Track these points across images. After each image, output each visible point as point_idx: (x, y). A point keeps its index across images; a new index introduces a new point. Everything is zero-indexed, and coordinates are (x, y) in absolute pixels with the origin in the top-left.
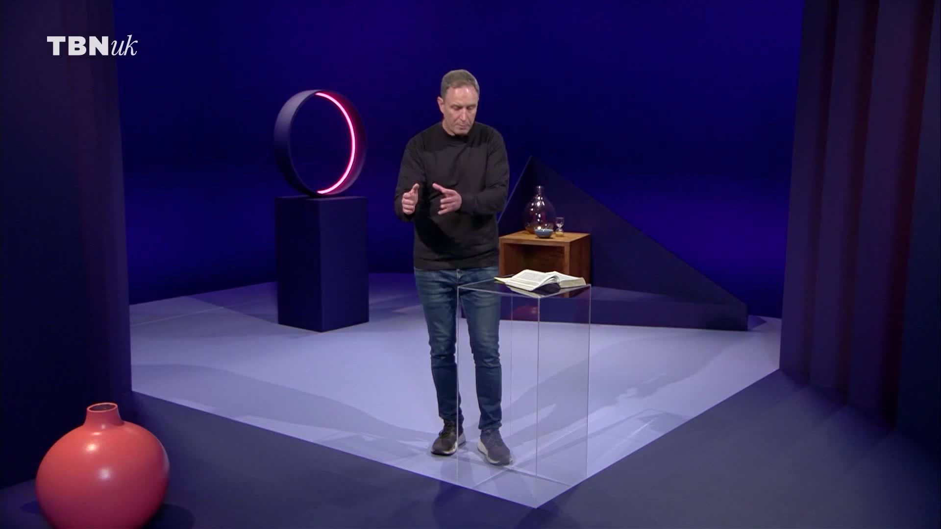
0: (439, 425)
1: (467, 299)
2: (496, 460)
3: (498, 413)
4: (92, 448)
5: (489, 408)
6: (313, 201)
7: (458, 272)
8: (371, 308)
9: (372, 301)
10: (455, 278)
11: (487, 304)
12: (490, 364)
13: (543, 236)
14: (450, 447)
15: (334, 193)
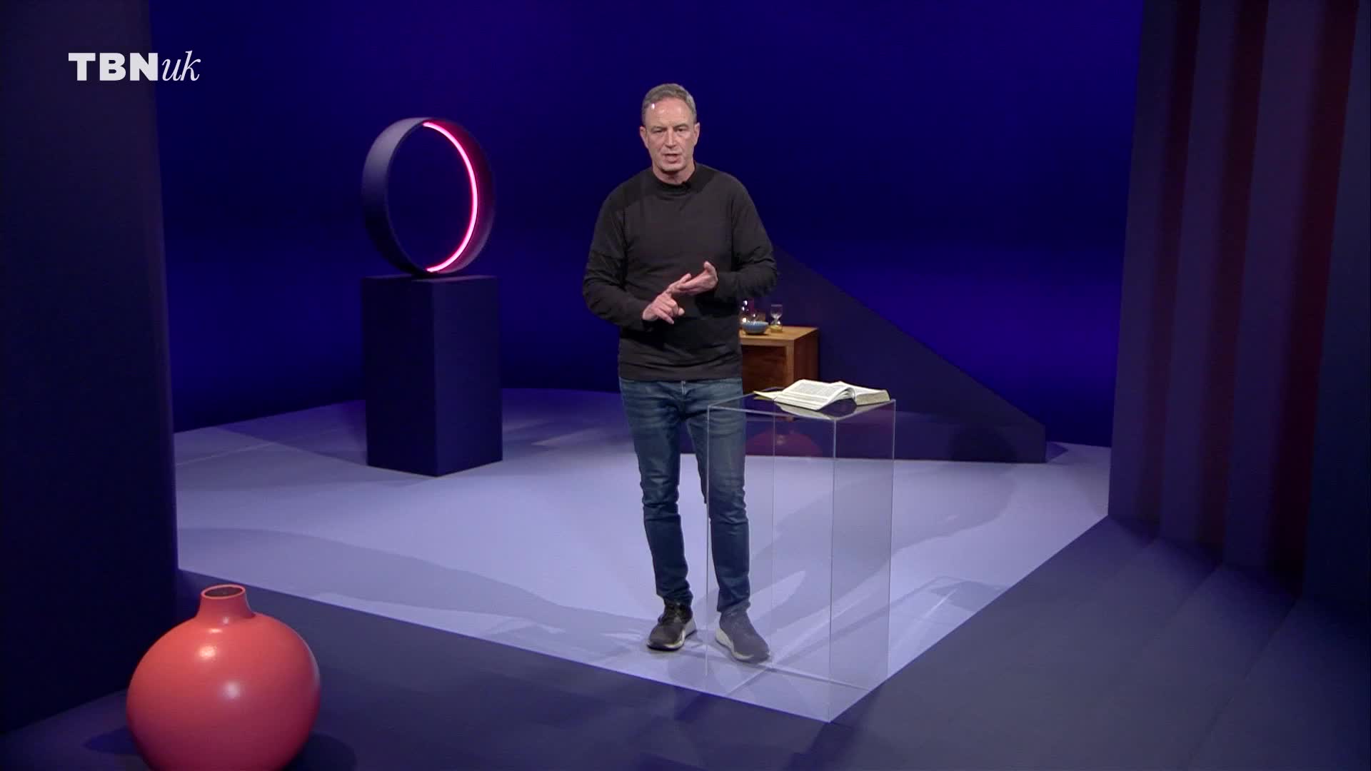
0: (657, 606)
1: (697, 424)
2: (747, 654)
3: (744, 589)
4: (208, 653)
5: (730, 582)
6: (422, 283)
7: (684, 385)
8: (505, 439)
9: (506, 428)
10: (679, 394)
11: (726, 432)
12: (733, 519)
13: (755, 332)
14: (675, 638)
15: (446, 272)
